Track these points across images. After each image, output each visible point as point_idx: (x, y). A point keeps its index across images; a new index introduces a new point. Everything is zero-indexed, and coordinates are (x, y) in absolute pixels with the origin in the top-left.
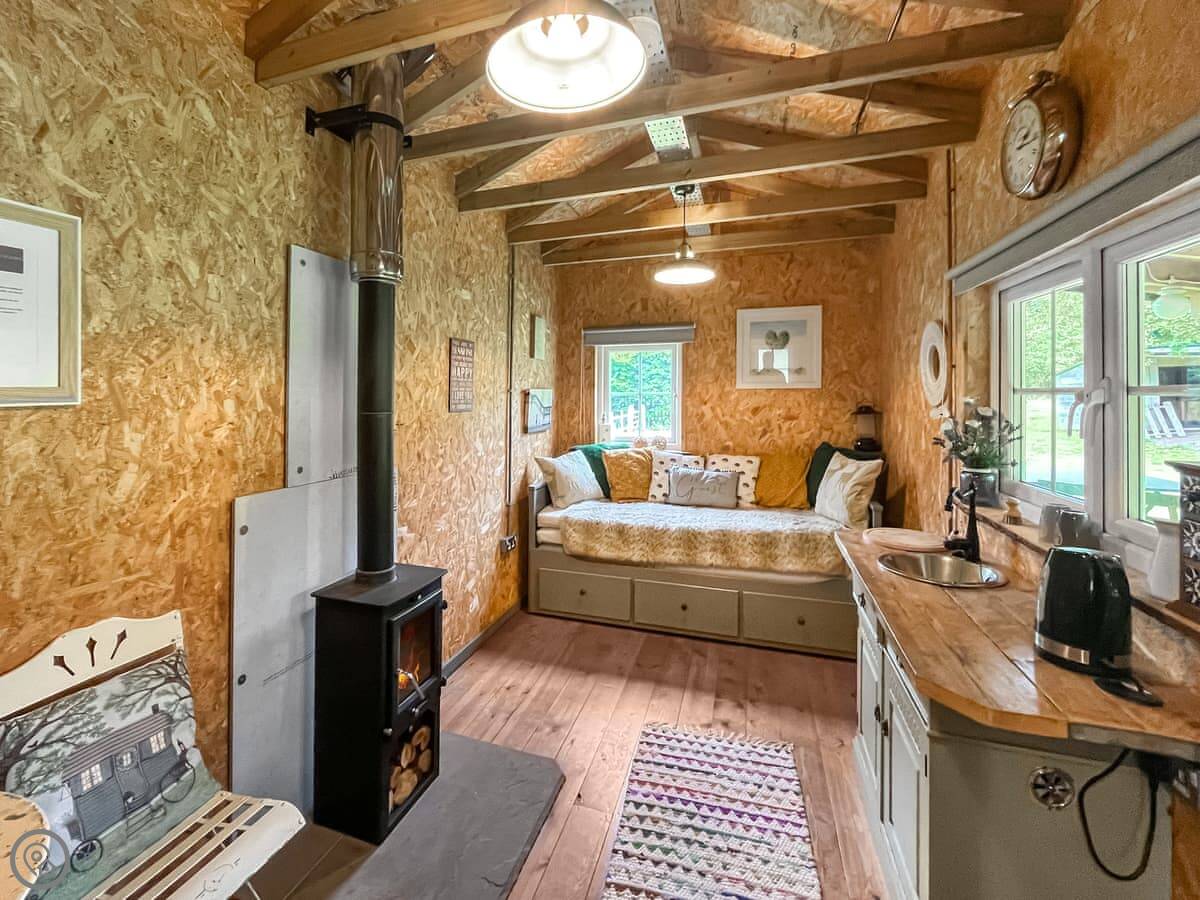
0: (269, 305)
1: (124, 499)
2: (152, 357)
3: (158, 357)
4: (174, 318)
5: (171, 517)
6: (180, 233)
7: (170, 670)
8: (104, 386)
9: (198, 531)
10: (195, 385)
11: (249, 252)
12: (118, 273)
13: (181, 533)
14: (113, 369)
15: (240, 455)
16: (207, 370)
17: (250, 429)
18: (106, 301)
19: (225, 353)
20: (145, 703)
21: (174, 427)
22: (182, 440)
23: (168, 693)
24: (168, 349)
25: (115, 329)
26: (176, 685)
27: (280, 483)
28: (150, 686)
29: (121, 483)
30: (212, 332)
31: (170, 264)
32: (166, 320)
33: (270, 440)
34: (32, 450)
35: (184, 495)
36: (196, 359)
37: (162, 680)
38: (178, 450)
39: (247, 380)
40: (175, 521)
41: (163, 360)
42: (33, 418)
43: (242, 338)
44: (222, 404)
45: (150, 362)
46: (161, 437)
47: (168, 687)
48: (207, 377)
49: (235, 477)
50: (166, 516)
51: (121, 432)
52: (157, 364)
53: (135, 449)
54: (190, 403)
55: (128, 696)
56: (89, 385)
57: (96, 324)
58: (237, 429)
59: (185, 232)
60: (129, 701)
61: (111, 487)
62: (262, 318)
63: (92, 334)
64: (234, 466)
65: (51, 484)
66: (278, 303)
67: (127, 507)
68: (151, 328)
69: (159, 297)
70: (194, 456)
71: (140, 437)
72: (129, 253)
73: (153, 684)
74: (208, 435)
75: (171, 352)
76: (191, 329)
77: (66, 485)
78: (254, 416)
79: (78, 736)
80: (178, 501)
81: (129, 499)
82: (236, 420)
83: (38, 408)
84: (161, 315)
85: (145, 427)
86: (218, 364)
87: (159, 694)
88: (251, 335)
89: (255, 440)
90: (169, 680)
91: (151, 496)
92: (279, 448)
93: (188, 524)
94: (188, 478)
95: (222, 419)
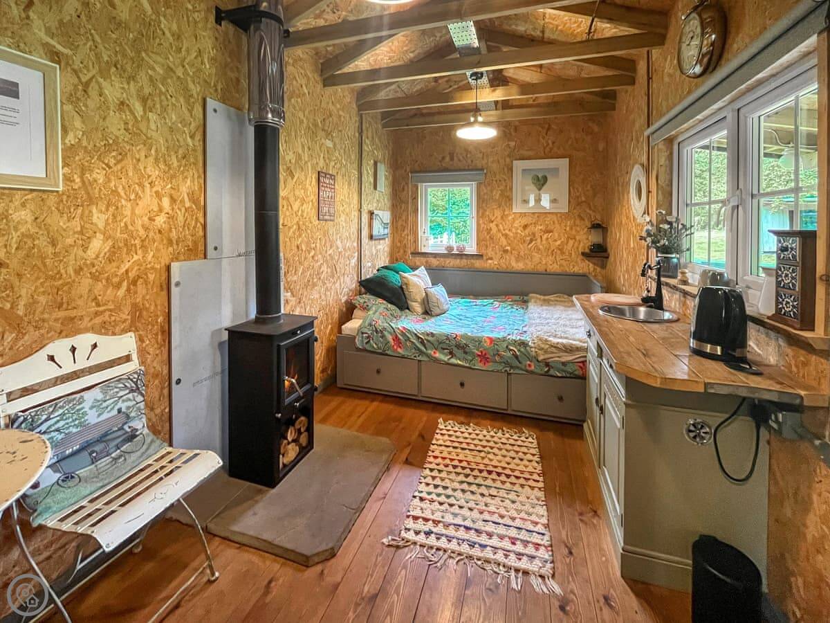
0: (192, 137)
1: (94, 256)
2: (112, 162)
3: (115, 164)
4: (126, 139)
5: (127, 271)
6: (128, 83)
7: (133, 385)
8: (78, 180)
9: (146, 282)
10: (141, 185)
11: (177, 100)
12: (86, 106)
13: (134, 282)
14: (83, 171)
15: (174, 234)
16: (149, 176)
17: (181, 219)
18: (78, 123)
19: (162, 166)
20: (114, 407)
21: (128, 212)
22: (133, 223)
23: (130, 400)
24: (121, 160)
25: (85, 143)
26: (136, 394)
27: (202, 256)
28: (119, 395)
29: (91, 246)
30: (153, 152)
31: (122, 103)
32: (120, 141)
33: (194, 228)
34: (30, 218)
35: (136, 257)
36: (142, 168)
37: (128, 391)
38: (130, 227)
39: (178, 185)
40: (130, 274)
41: (119, 167)
42: (29, 197)
43: (174, 158)
44: (161, 200)
45: (110, 167)
46: (118, 219)
47: (130, 396)
48: (150, 181)
49: (171, 249)
50: (123, 270)
51: (90, 212)
52: (115, 169)
53: (101, 225)
54: (138, 197)
55: (105, 401)
56: (68, 179)
57: (71, 139)
58: (171, 218)
59: (132, 82)
60: (105, 405)
61: (85, 248)
62: (188, 145)
63: (69, 145)
64: (170, 242)
65: (42, 242)
66: (198, 136)
67: (95, 262)
68: (110, 145)
69: (115, 124)
70: (142, 233)
71: (104, 217)
72: (93, 91)
73: (121, 393)
74: (151, 219)
75: (124, 162)
76: (138, 148)
77: (54, 243)
78: (183, 210)
79: (68, 428)
80: (132, 261)
81: (97, 256)
82: (170, 212)
83: (32, 191)
84: (117, 137)
85: (107, 210)
86: (157, 173)
87: (123, 401)
88: (180, 156)
89: (184, 226)
90: (132, 391)
91: (113, 256)
92: (201, 233)
93: (139, 277)
94: (138, 247)
95: (161, 210)
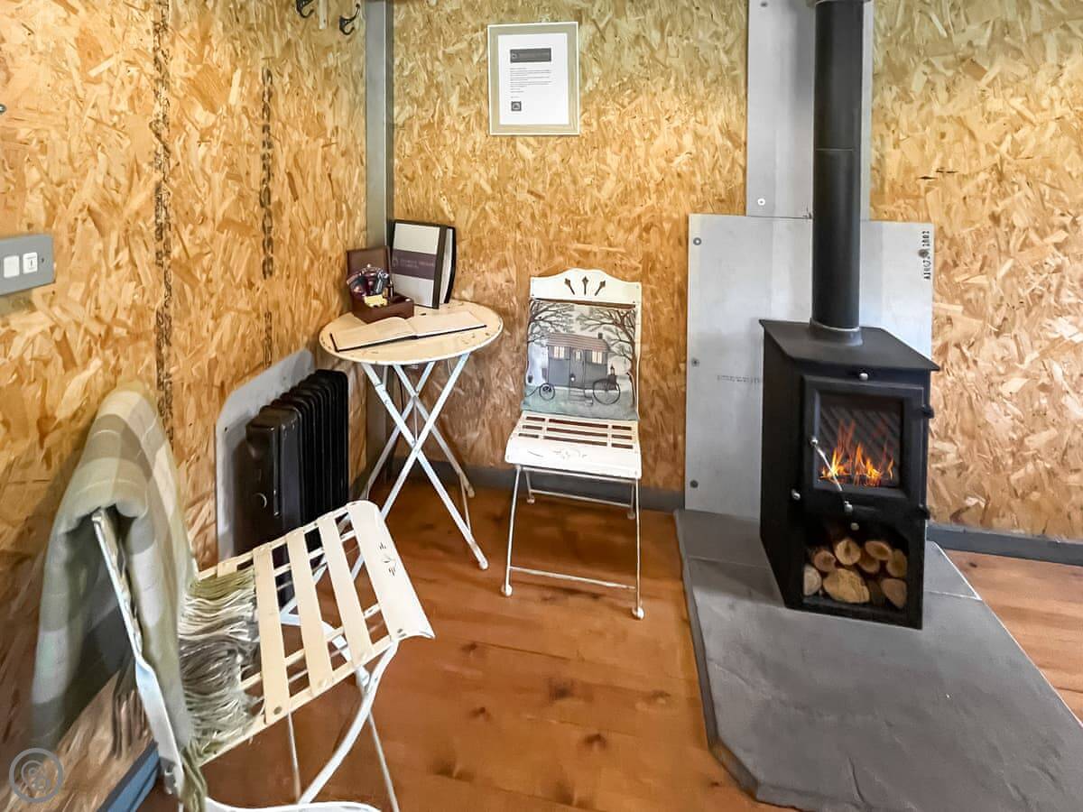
0: (727, 52)
1: (607, 197)
2: (626, 103)
3: (629, 103)
4: (641, 74)
5: (639, 217)
7: (618, 318)
8: (595, 124)
9: (662, 232)
10: (657, 122)
11: (707, 10)
12: (603, 51)
13: (647, 229)
14: (600, 113)
15: (698, 180)
16: (667, 111)
17: (708, 159)
18: (596, 70)
20: (596, 328)
21: (641, 152)
22: (647, 163)
23: (612, 331)
24: (636, 97)
25: (601, 88)
26: (619, 330)
28: (602, 320)
29: (605, 186)
30: (672, 81)
32: (635, 77)
33: (730, 171)
34: (558, 159)
35: (650, 203)
36: (659, 104)
37: (611, 321)
38: (644, 170)
39: (705, 119)
40: (643, 220)
41: (634, 104)
42: (559, 142)
43: (700, 83)
44: (681, 137)
45: (624, 107)
46: (632, 160)
47: (613, 327)
48: (667, 117)
49: (693, 197)
50: (635, 215)
51: (605, 153)
52: (629, 108)
53: (614, 165)
54: (653, 136)
55: (589, 319)
56: (587, 124)
57: (590, 85)
58: (695, 159)
60: (588, 322)
61: (599, 188)
62: (720, 64)
63: (588, 92)
64: (692, 189)
66: (737, 53)
67: (609, 203)
68: (624, 84)
69: (630, 62)
70: (658, 176)
71: (617, 158)
72: (609, 35)
73: (605, 320)
74: (670, 161)
75: (637, 101)
76: (654, 81)
78: (712, 150)
79: (558, 325)
80: (644, 207)
81: (610, 199)
82: (694, 151)
84: (631, 75)
85: (620, 151)
87: (605, 328)
89: (713, 169)
90: (615, 323)
91: (625, 198)
92: (740, 180)
93: (652, 225)
94: (652, 192)
95: (680, 149)
